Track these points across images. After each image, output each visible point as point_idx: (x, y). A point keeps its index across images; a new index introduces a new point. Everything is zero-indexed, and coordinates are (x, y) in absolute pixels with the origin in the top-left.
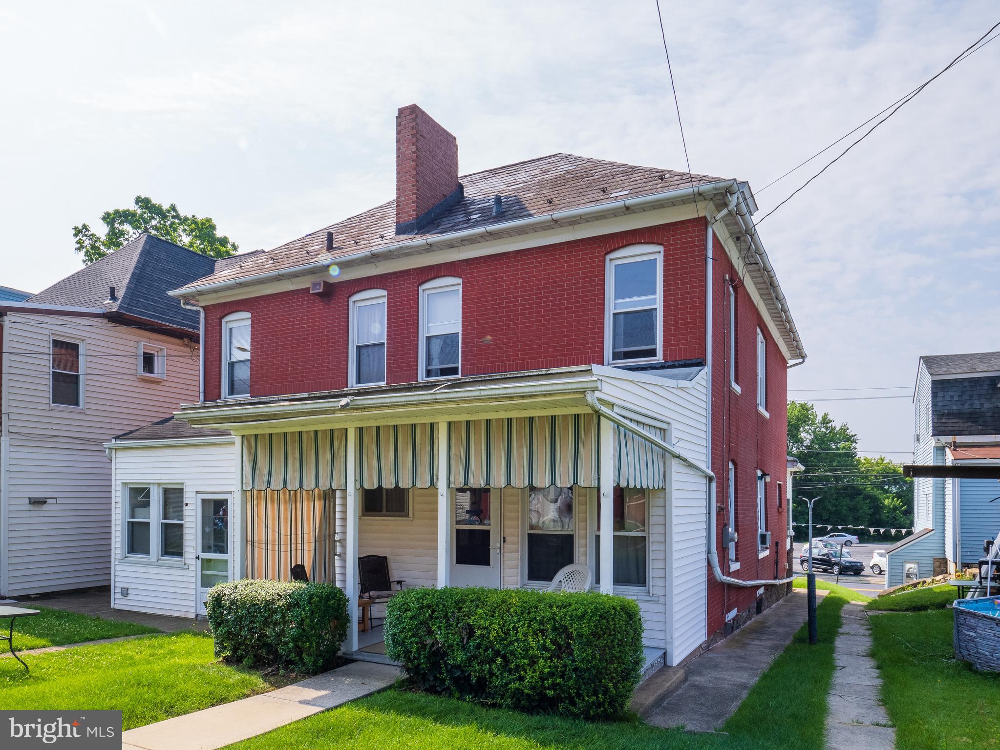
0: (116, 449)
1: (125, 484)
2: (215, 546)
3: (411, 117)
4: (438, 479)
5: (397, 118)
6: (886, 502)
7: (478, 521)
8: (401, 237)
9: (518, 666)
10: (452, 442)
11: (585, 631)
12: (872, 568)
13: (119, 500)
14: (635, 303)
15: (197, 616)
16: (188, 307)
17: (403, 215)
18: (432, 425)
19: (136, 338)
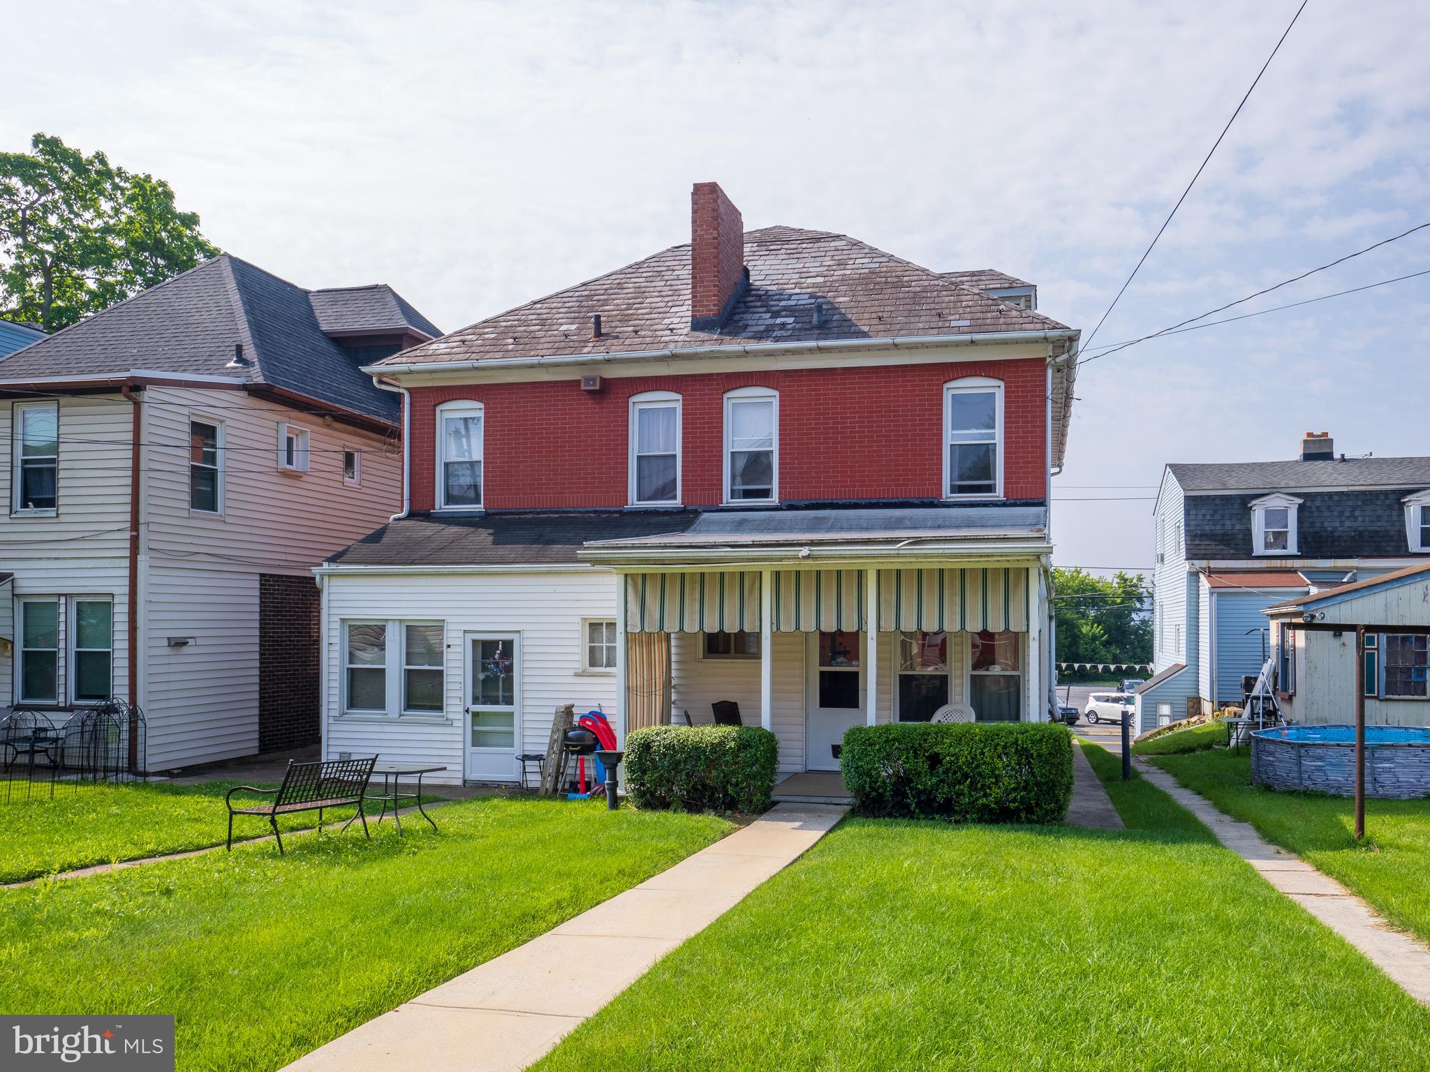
0: (329, 576)
1: (343, 620)
2: (483, 697)
3: (711, 196)
4: (866, 623)
5: (693, 194)
6: (1085, 630)
7: (846, 663)
8: (702, 335)
9: (983, 786)
10: (882, 589)
11: (1045, 751)
12: (1087, 715)
13: (336, 640)
14: (972, 436)
15: (465, 781)
16: (384, 387)
17: (701, 309)
18: (860, 573)
19: (277, 417)
